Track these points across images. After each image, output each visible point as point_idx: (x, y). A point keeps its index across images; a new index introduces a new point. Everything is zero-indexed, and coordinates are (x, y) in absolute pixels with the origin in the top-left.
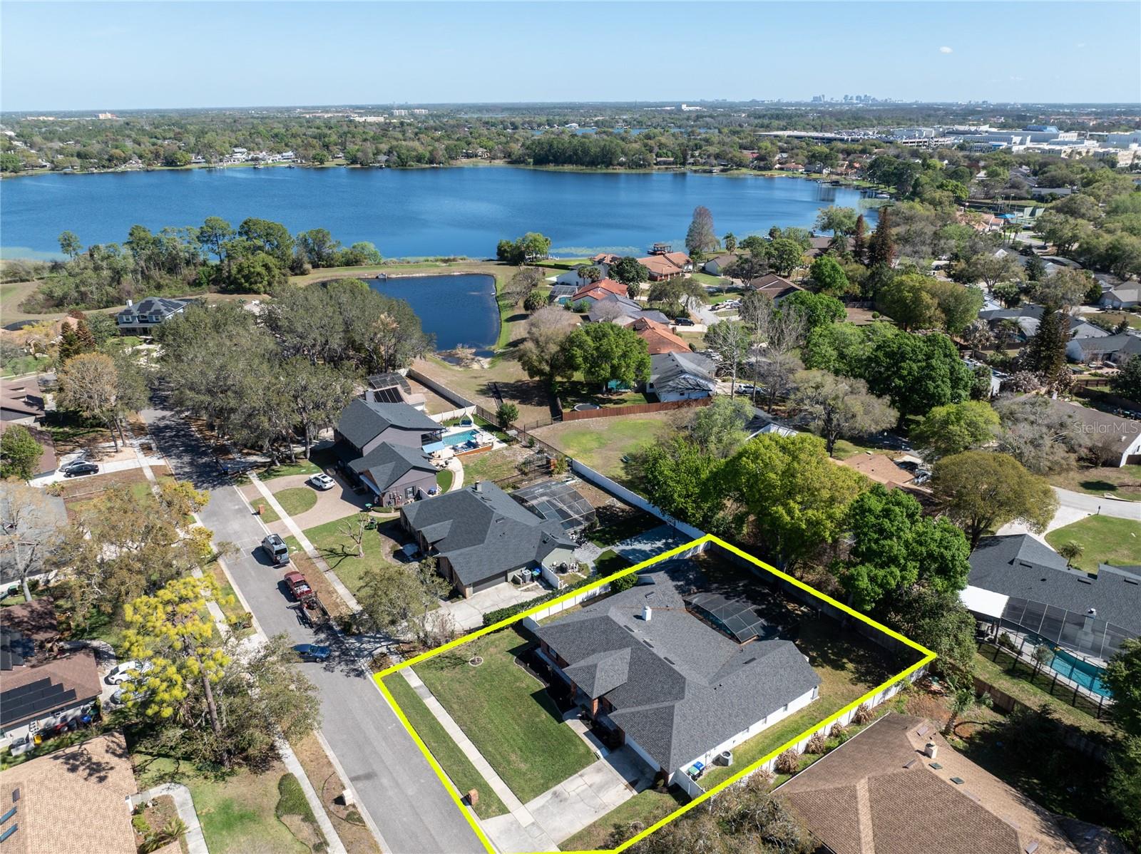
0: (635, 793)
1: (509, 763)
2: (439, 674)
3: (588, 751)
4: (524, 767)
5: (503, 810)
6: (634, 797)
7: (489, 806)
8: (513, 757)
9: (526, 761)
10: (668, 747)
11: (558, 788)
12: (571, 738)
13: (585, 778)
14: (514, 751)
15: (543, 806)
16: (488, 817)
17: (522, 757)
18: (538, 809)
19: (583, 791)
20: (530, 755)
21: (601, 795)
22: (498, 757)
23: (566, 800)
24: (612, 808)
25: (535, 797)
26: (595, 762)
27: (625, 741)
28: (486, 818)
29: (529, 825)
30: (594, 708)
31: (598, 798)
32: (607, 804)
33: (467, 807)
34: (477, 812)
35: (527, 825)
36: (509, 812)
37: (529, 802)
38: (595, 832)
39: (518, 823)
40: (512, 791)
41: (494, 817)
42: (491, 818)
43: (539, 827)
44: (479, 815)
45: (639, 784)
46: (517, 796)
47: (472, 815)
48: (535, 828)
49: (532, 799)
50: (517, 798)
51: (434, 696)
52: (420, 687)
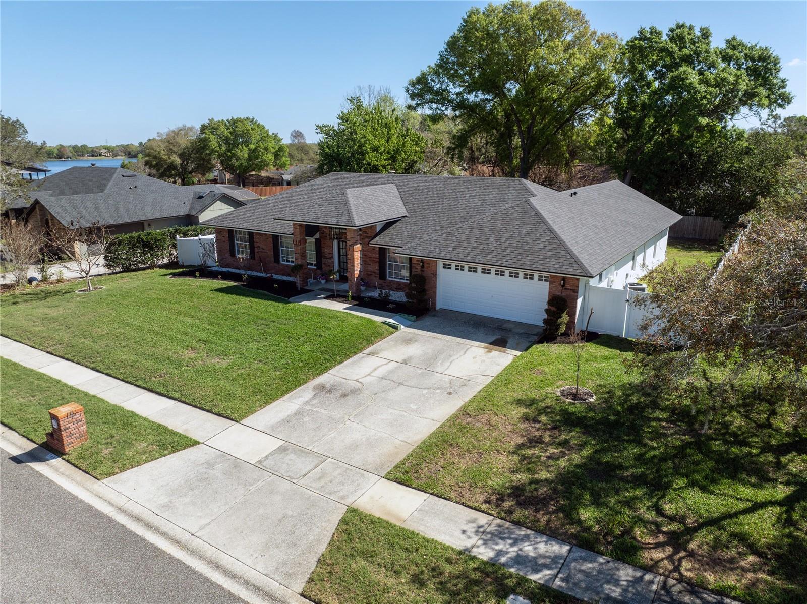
0: (515, 352)
1: (178, 364)
3: (369, 321)
4: (219, 363)
5: (174, 442)
6: (517, 358)
7: (125, 444)
8: (188, 355)
9: (223, 354)
10: (558, 244)
11: (324, 379)
12: (323, 313)
13: (384, 354)
14: (188, 347)
15: (299, 413)
16: (123, 469)
17: (211, 350)
18: (286, 421)
19: (392, 372)
20: (232, 344)
21: (439, 369)
23: (355, 392)
24: (484, 382)
25: (267, 403)
26: (392, 333)
27: (435, 303)
28: (117, 470)
29: (271, 454)
30: (353, 266)
31: (437, 374)
32: (465, 378)
33: (48, 465)
34: (84, 465)
35: (264, 456)
36: (197, 443)
37: (252, 413)
38: (479, 425)
39: (230, 457)
40: (195, 406)
41: (146, 462)
42: (132, 467)
43: (302, 451)
44: (90, 470)
45: (510, 342)
46: (216, 410)
47: (68, 477)
48: (292, 456)
49: (261, 407)
50: (216, 414)
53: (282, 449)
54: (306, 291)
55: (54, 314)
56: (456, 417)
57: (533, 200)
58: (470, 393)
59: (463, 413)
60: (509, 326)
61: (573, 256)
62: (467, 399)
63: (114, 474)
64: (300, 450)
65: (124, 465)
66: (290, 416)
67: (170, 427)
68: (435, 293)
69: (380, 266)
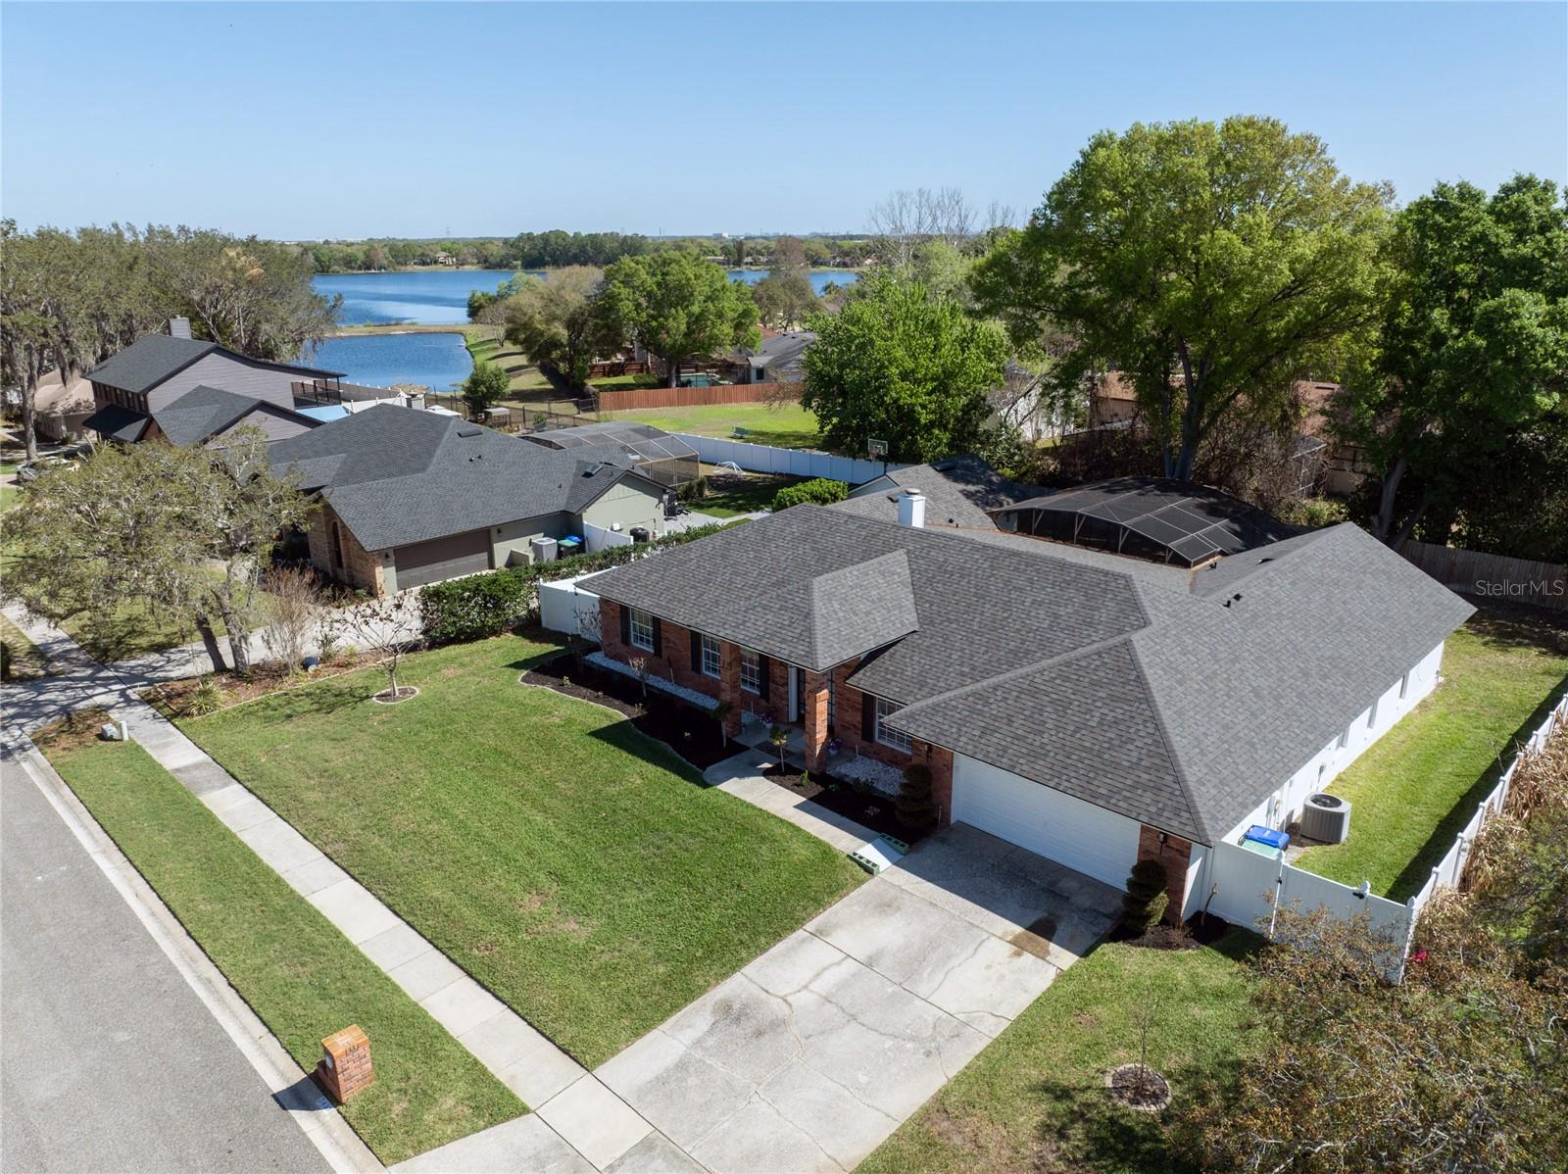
0: (1065, 959)
1: (513, 925)
3: (826, 852)
4: (575, 931)
5: (494, 1104)
6: (1063, 976)
7: (424, 1097)
8: (532, 905)
9: (583, 911)
10: (1164, 757)
11: (734, 987)
12: (753, 824)
13: (840, 938)
14: (531, 886)
15: (682, 1066)
16: (419, 1148)
17: (565, 900)
18: (661, 1080)
19: (844, 985)
20: (599, 889)
21: (923, 989)
22: (469, 913)
23: (777, 1025)
24: (993, 1028)
25: (637, 1034)
26: (861, 882)
27: (949, 814)
28: (410, 1152)
29: (628, 1154)
30: (815, 725)
31: (918, 1002)
32: (962, 1017)
33: (318, 1118)
34: (366, 1132)
35: (618, 1155)
36: (525, 1110)
37: (613, 1055)
38: (957, 1140)
39: (569, 1150)
40: (530, 1024)
41: (453, 1139)
42: (432, 1147)
43: (676, 1156)
44: (375, 1145)
45: (1062, 929)
46: (559, 1040)
47: (344, 1150)
48: (659, 1163)
49: (628, 1042)
50: (559, 1048)
51: (239, 782)
52: (197, 766)
53: (646, 1146)
54: (736, 749)
55: (338, 762)
56: (925, 1115)
57: (1139, 639)
58: (960, 1057)
59: (939, 1106)
60: (1066, 885)
61: (1185, 792)
62: (953, 1073)
63: (407, 1157)
64: (673, 1152)
65: (420, 1142)
66: (667, 1070)
67: (491, 1069)
68: (949, 797)
69: (863, 717)
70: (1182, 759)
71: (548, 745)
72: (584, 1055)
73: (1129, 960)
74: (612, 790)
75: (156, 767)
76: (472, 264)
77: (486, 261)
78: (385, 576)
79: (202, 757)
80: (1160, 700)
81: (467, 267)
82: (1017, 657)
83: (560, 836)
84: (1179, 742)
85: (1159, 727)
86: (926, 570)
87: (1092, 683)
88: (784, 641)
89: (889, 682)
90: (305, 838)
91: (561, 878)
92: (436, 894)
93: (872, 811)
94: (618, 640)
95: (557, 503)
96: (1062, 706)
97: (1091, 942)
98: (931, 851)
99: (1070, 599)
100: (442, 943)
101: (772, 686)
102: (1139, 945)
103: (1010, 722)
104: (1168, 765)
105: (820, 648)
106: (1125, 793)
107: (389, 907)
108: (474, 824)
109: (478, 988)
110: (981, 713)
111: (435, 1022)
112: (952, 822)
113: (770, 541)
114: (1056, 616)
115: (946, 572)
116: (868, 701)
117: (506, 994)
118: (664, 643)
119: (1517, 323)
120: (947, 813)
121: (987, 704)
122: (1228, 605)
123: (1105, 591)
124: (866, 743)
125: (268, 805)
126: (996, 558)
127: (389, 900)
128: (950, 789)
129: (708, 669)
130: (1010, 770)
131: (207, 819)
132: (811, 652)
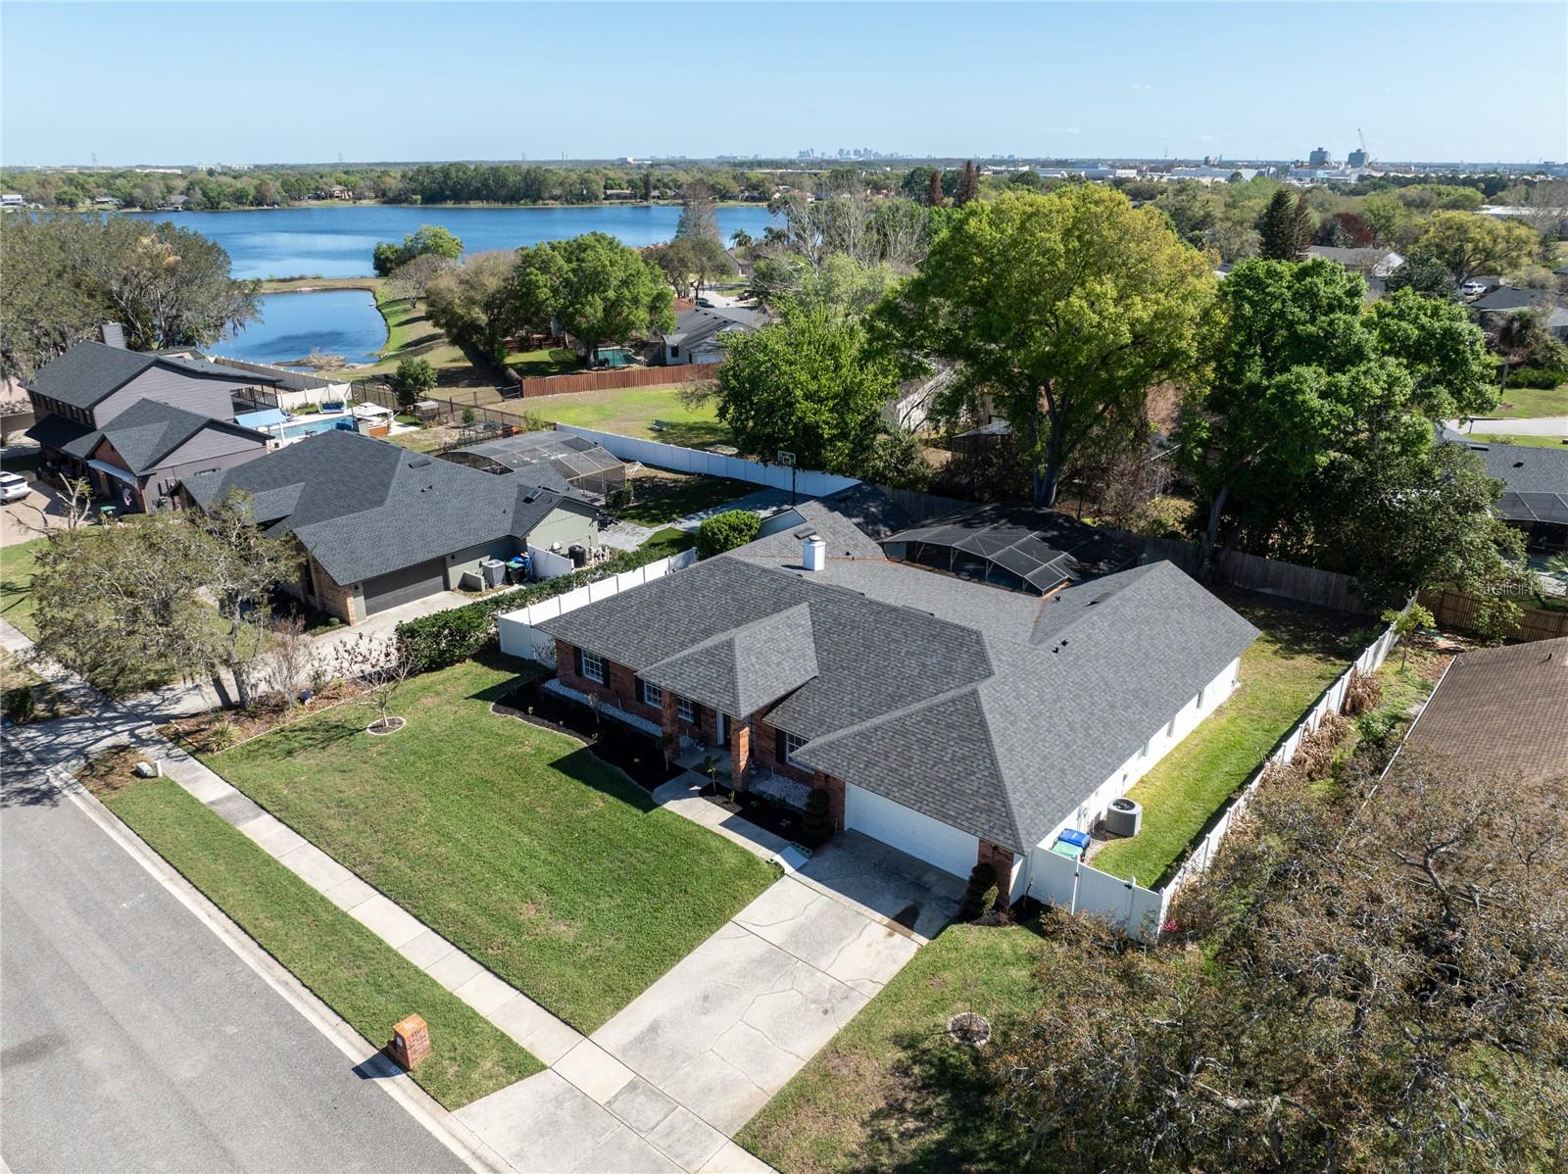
0: (924, 941)
1: (517, 929)
2: (283, 764)
3: (750, 860)
4: (565, 932)
5: (521, 1065)
6: (922, 950)
7: (469, 1062)
8: (528, 913)
9: (570, 915)
10: (996, 786)
12: (692, 838)
14: (527, 897)
15: (651, 1030)
16: (472, 1098)
17: (554, 907)
18: (638, 1041)
20: (581, 898)
21: (823, 964)
22: (481, 921)
24: (872, 991)
25: (618, 1008)
27: (843, 824)
28: (466, 1101)
29: (620, 1093)
30: (738, 755)
31: (819, 974)
32: (849, 984)
33: (394, 1081)
34: (432, 1089)
35: (613, 1094)
36: (544, 1067)
37: (602, 1024)
38: (845, 1071)
39: (579, 1093)
40: (539, 1004)
41: (494, 1090)
42: (481, 1097)
43: (654, 1093)
44: (439, 1098)
46: (562, 1015)
47: (417, 1102)
48: (642, 1099)
49: (612, 1014)
50: (562, 1021)
51: (268, 812)
52: (228, 799)
53: (632, 1087)
54: (677, 771)
55: (350, 794)
56: (823, 1055)
57: (984, 689)
58: (848, 1013)
59: (833, 1049)
60: (930, 878)
61: (1009, 814)
62: (843, 1024)
63: (464, 1105)
64: (651, 1090)
65: (472, 1094)
66: (642, 1033)
67: (515, 1040)
68: (843, 812)
69: (777, 745)
70: (1009, 788)
71: (525, 773)
72: (581, 1025)
73: (970, 937)
74: (582, 813)
75: (194, 801)
76: (370, 198)
77: (384, 195)
78: (355, 605)
79: (230, 790)
80: (996, 740)
81: (365, 202)
82: (895, 700)
83: (544, 854)
84: (1008, 774)
85: (994, 762)
86: (824, 622)
87: (948, 726)
88: (713, 691)
89: (796, 720)
90: (336, 861)
91: (550, 891)
92: (452, 905)
93: (785, 823)
94: (572, 672)
95: (502, 529)
96: (925, 744)
97: (943, 923)
98: (830, 857)
99: (935, 651)
100: (463, 946)
101: (703, 717)
102: (978, 924)
103: (887, 757)
104: (998, 792)
105: (742, 698)
106: (967, 815)
107: (416, 917)
108: (474, 846)
109: (495, 979)
110: (865, 750)
111: (467, 1007)
112: (846, 829)
113: (698, 590)
114: (924, 666)
115: (840, 624)
116: (780, 736)
117: (518, 983)
118: (612, 678)
119: (1300, 398)
120: (841, 824)
121: (870, 742)
122: (1056, 651)
123: (961, 645)
124: (779, 765)
125: (298, 833)
126: (879, 612)
127: (415, 911)
128: (843, 805)
129: (649, 698)
130: (887, 795)
131: (248, 847)
132: (735, 703)
